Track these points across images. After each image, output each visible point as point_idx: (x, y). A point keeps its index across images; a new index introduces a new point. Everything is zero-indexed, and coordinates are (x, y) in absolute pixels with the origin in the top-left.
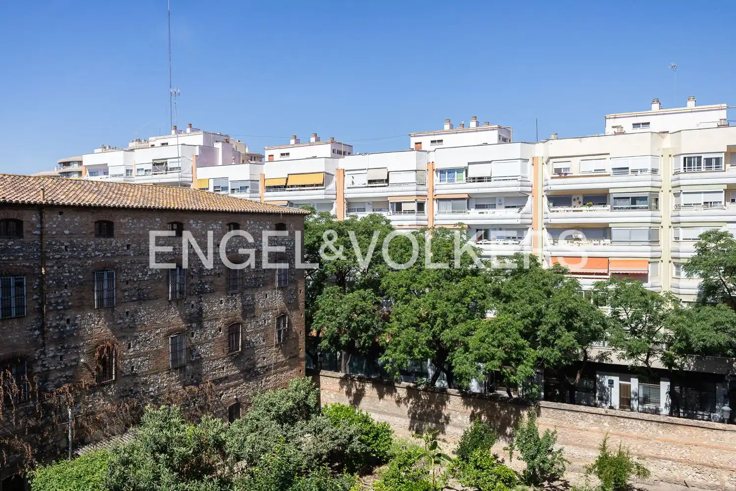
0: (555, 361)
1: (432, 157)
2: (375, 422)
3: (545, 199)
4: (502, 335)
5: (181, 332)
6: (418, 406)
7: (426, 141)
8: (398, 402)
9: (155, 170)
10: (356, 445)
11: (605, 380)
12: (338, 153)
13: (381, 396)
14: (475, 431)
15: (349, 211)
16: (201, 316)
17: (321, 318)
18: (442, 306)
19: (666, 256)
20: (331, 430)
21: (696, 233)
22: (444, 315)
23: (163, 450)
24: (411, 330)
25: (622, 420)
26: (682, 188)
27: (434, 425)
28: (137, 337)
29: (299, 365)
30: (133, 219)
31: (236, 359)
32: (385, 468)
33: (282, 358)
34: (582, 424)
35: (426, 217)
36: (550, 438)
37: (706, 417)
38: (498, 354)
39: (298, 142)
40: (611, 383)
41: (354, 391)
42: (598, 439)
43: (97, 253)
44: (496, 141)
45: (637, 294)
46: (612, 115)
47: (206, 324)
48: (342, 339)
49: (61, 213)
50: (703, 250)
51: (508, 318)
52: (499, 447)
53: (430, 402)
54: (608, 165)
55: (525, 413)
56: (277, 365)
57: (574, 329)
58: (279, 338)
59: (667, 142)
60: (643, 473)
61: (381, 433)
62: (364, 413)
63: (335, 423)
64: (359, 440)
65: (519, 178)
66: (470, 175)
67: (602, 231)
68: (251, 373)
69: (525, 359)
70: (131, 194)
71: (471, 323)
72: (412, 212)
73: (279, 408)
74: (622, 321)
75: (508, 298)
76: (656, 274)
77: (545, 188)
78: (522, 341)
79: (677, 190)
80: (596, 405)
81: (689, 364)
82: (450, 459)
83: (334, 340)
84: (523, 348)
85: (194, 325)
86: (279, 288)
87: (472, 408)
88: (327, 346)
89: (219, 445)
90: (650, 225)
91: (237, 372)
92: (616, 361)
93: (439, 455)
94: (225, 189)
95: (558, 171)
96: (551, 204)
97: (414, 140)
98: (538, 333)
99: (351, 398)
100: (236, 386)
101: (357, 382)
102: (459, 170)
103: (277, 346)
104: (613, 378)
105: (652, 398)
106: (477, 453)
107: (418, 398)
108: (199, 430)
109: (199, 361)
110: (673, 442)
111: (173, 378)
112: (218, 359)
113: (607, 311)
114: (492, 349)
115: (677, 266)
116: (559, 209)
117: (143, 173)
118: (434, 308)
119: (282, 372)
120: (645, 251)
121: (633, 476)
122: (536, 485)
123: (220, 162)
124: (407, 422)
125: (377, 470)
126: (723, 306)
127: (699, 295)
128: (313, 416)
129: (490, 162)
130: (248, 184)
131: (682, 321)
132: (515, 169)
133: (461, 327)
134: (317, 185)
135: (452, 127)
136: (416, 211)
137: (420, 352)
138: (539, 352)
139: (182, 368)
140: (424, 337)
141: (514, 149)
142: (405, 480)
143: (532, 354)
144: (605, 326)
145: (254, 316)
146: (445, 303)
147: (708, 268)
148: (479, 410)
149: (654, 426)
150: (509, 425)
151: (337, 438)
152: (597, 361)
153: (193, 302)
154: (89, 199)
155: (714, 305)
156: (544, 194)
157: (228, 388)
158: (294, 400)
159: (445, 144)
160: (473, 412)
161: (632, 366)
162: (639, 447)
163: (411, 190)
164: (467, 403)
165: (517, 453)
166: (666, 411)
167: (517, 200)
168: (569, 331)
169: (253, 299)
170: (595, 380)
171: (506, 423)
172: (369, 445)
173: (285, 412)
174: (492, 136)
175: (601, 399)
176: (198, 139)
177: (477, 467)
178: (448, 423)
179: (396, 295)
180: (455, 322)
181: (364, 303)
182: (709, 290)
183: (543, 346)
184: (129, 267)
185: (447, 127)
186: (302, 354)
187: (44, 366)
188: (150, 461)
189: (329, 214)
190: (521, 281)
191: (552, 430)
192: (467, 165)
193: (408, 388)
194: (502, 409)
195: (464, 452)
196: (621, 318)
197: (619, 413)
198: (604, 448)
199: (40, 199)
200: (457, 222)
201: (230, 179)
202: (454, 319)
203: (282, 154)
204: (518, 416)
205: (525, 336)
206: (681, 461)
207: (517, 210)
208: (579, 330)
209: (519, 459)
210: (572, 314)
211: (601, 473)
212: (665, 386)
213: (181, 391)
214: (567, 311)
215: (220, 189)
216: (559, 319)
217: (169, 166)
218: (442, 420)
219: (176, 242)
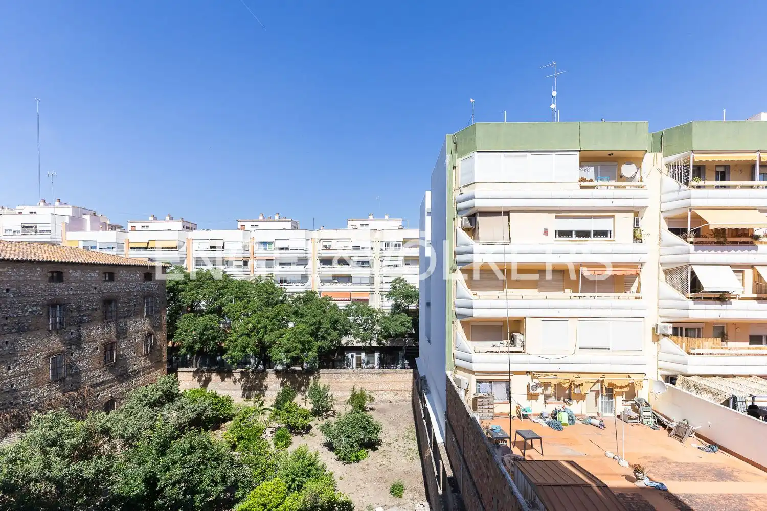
0: (328, 347)
1: (253, 234)
2: (221, 396)
3: (319, 261)
4: (300, 336)
5: (61, 353)
6: (248, 382)
7: (248, 226)
8: (235, 382)
9: (24, 231)
10: (209, 413)
11: (349, 355)
12: (187, 228)
13: (223, 379)
14: (284, 392)
15: (197, 265)
16: (80, 340)
17: (180, 334)
18: (264, 322)
19: (377, 291)
20: (191, 406)
21: (391, 279)
22: (265, 327)
23: (53, 444)
24: (245, 337)
25: (361, 374)
26: (384, 257)
27: (258, 392)
28: (17, 360)
29: (162, 366)
30: (12, 268)
31: (112, 369)
32: (229, 424)
33: (149, 363)
34: (342, 379)
35: (249, 270)
36: (326, 389)
37: (395, 368)
38: (298, 346)
39: (155, 219)
40: (352, 356)
41: (203, 378)
42: (350, 386)
44: (290, 228)
45: (366, 310)
46: (351, 219)
47: (84, 346)
48: (196, 347)
50: (394, 288)
51: (303, 326)
52: (298, 399)
53: (256, 379)
54: (350, 245)
55: (312, 378)
56: (145, 369)
57: (338, 330)
58: (147, 350)
59: (378, 235)
60: (372, 399)
61: (225, 403)
62: (214, 392)
63: (193, 401)
64: (211, 409)
65: (305, 249)
66: (276, 247)
67: (348, 278)
68: (124, 376)
69: (312, 348)
70: (9, 249)
71: (282, 331)
72: (240, 266)
73: (151, 398)
74: (359, 324)
75: (302, 315)
76: (372, 300)
77: (319, 255)
78: (310, 338)
79: (382, 258)
80: (344, 368)
81: (387, 343)
82: (271, 410)
83: (190, 348)
84: (311, 342)
85: (74, 347)
86: (146, 317)
87: (282, 379)
88: (185, 353)
89: (106, 432)
90: (370, 275)
91: (112, 377)
92: (356, 345)
93: (265, 409)
94: (95, 248)
95: (325, 246)
96: (322, 264)
97: (239, 224)
98: (319, 333)
99: (202, 384)
100: (111, 387)
101: (206, 373)
102: (270, 243)
103: (145, 356)
104: (353, 353)
105: (371, 362)
106: (287, 404)
107: (249, 377)
108: (86, 423)
109: (78, 373)
110: (385, 382)
111: (54, 388)
112: (95, 370)
113: (351, 319)
114: (295, 344)
115: (382, 295)
116: (326, 266)
117: (12, 233)
118: (259, 323)
119: (149, 373)
120: (368, 288)
121: (368, 402)
122: (319, 416)
123: (88, 228)
124: (241, 393)
125: (223, 425)
126: (404, 314)
127: (392, 309)
128: (177, 399)
129: (288, 240)
130: (116, 245)
131: (386, 322)
132: (301, 244)
133: (277, 333)
134: (172, 248)
135: (264, 218)
136: (243, 266)
137: (251, 350)
138: (320, 344)
139: (63, 380)
140: (254, 341)
141: (301, 233)
142: (244, 428)
143: (316, 344)
144: (351, 326)
145: (127, 337)
146: (266, 320)
147: (397, 296)
148: (285, 380)
149: (376, 376)
150: (303, 385)
151: (196, 410)
152: (345, 345)
153: (72, 331)
155: (398, 314)
156: (318, 258)
157: (104, 390)
158: (162, 390)
159: (259, 228)
160: (282, 381)
161: (363, 346)
162: (369, 387)
163: (240, 253)
164: (278, 377)
165: (309, 400)
166: (377, 367)
167: (303, 261)
168: (335, 331)
169: (126, 325)
170: (344, 355)
171: (301, 385)
172: (218, 411)
173: (155, 400)
174: (288, 225)
175: (347, 365)
176: (68, 211)
177: (288, 412)
178: (267, 390)
179: (234, 317)
180: (272, 330)
181: (212, 323)
182: (397, 306)
183: (321, 340)
184: (9, 306)
185: (261, 218)
186: (165, 359)
188: (39, 456)
189: (182, 268)
190: (309, 306)
191: (327, 384)
192: (274, 240)
193: (241, 372)
194: (299, 377)
195: (278, 404)
196: (358, 322)
197: (357, 371)
198: (353, 390)
200: (269, 273)
201: (98, 241)
202: (271, 329)
203: (142, 227)
204: (308, 380)
205: (312, 335)
206: (388, 391)
207: (303, 266)
208: (339, 330)
209: (310, 403)
210: (336, 322)
211: (353, 403)
212: (377, 355)
213: (62, 397)
214: (334, 320)
215: (90, 248)
216: (330, 325)
217: (39, 229)
218: (263, 388)
219: (56, 286)
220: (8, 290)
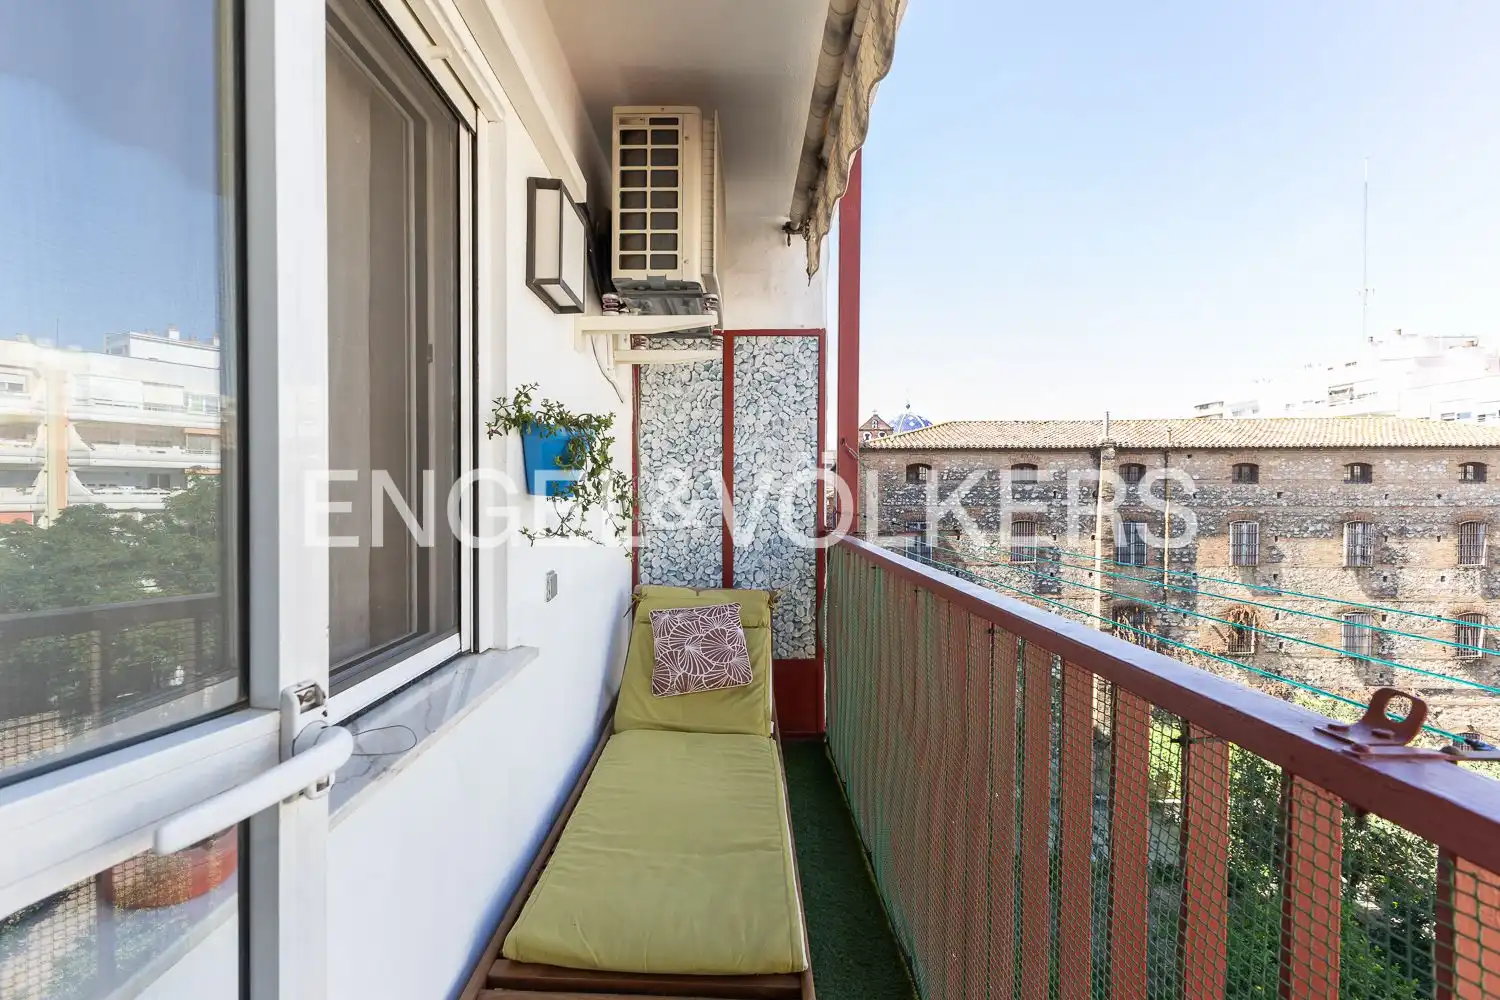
5: (1363, 612)
30: (1288, 461)
31: (1471, 667)
43: (1234, 501)
49: (1189, 456)
70: (1287, 430)
85: (1388, 604)
111: (1347, 670)
112: (1432, 661)
139: (1363, 660)
153: (1385, 574)
154: (1226, 439)
157: (1453, 707)
184: (1280, 519)
187: (1164, 620)
199: (1165, 443)
213: (1361, 691)
215: (1455, 417)
217: (1358, 392)
219: (1360, 489)
220: (1279, 494)
